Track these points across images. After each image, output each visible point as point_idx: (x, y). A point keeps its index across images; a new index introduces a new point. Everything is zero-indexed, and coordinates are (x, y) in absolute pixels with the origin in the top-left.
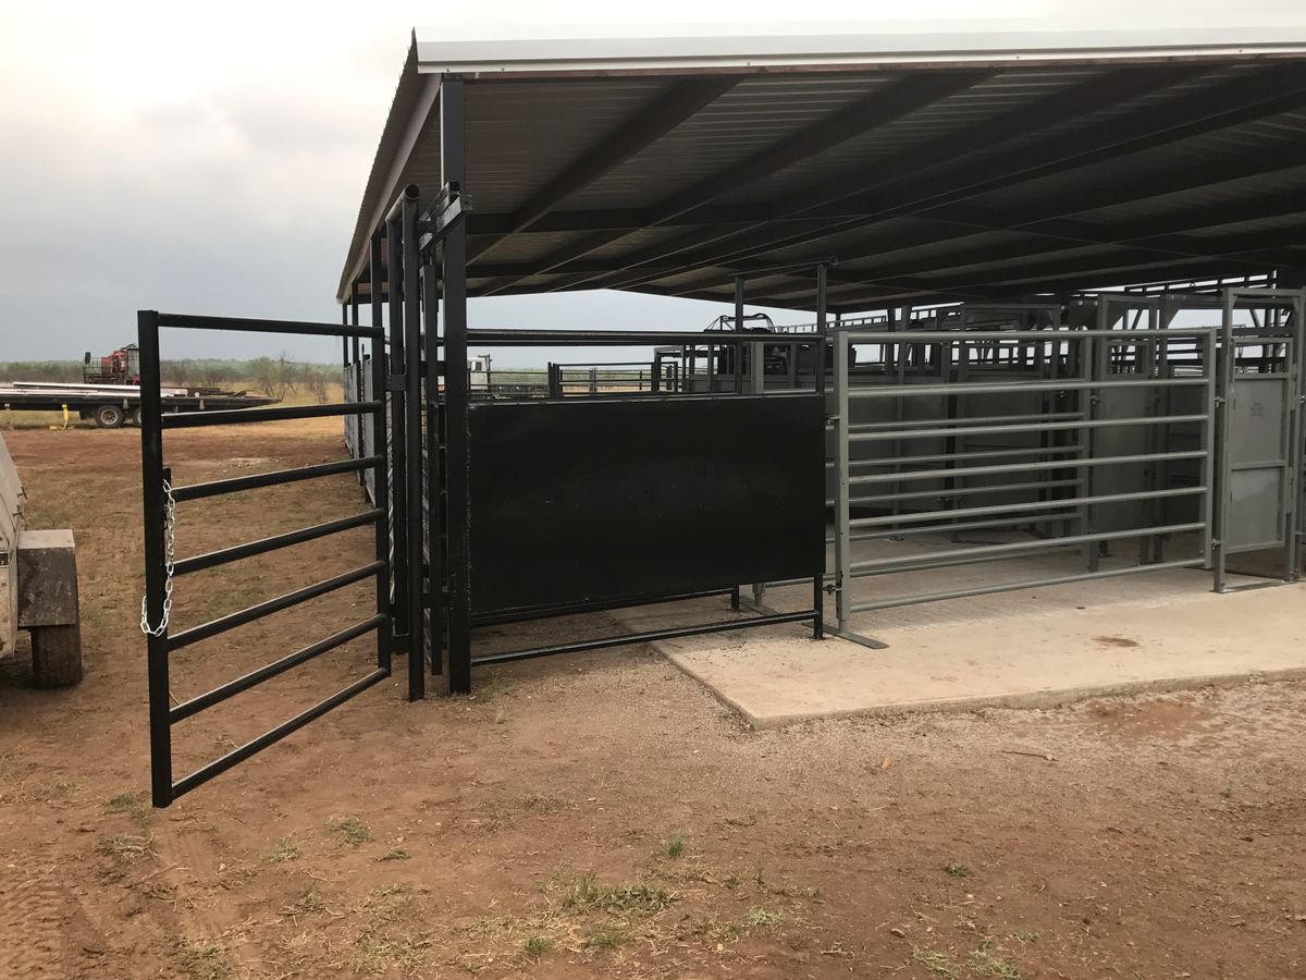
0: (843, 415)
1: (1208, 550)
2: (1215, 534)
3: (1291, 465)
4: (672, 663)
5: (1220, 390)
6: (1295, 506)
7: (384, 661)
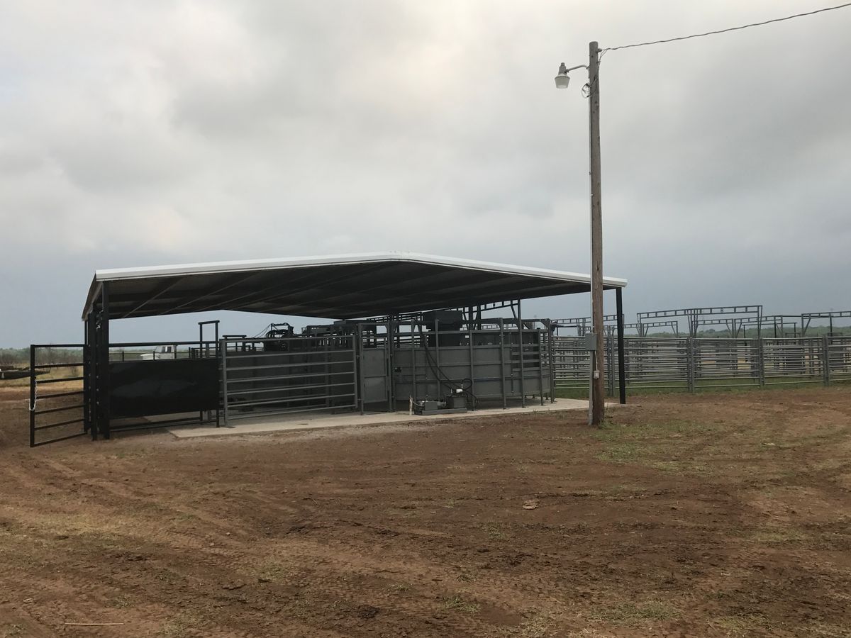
0: (224, 363)
1: (356, 402)
2: (359, 396)
3: (388, 375)
4: (171, 434)
5: (358, 353)
6: (390, 388)
7: (86, 429)
